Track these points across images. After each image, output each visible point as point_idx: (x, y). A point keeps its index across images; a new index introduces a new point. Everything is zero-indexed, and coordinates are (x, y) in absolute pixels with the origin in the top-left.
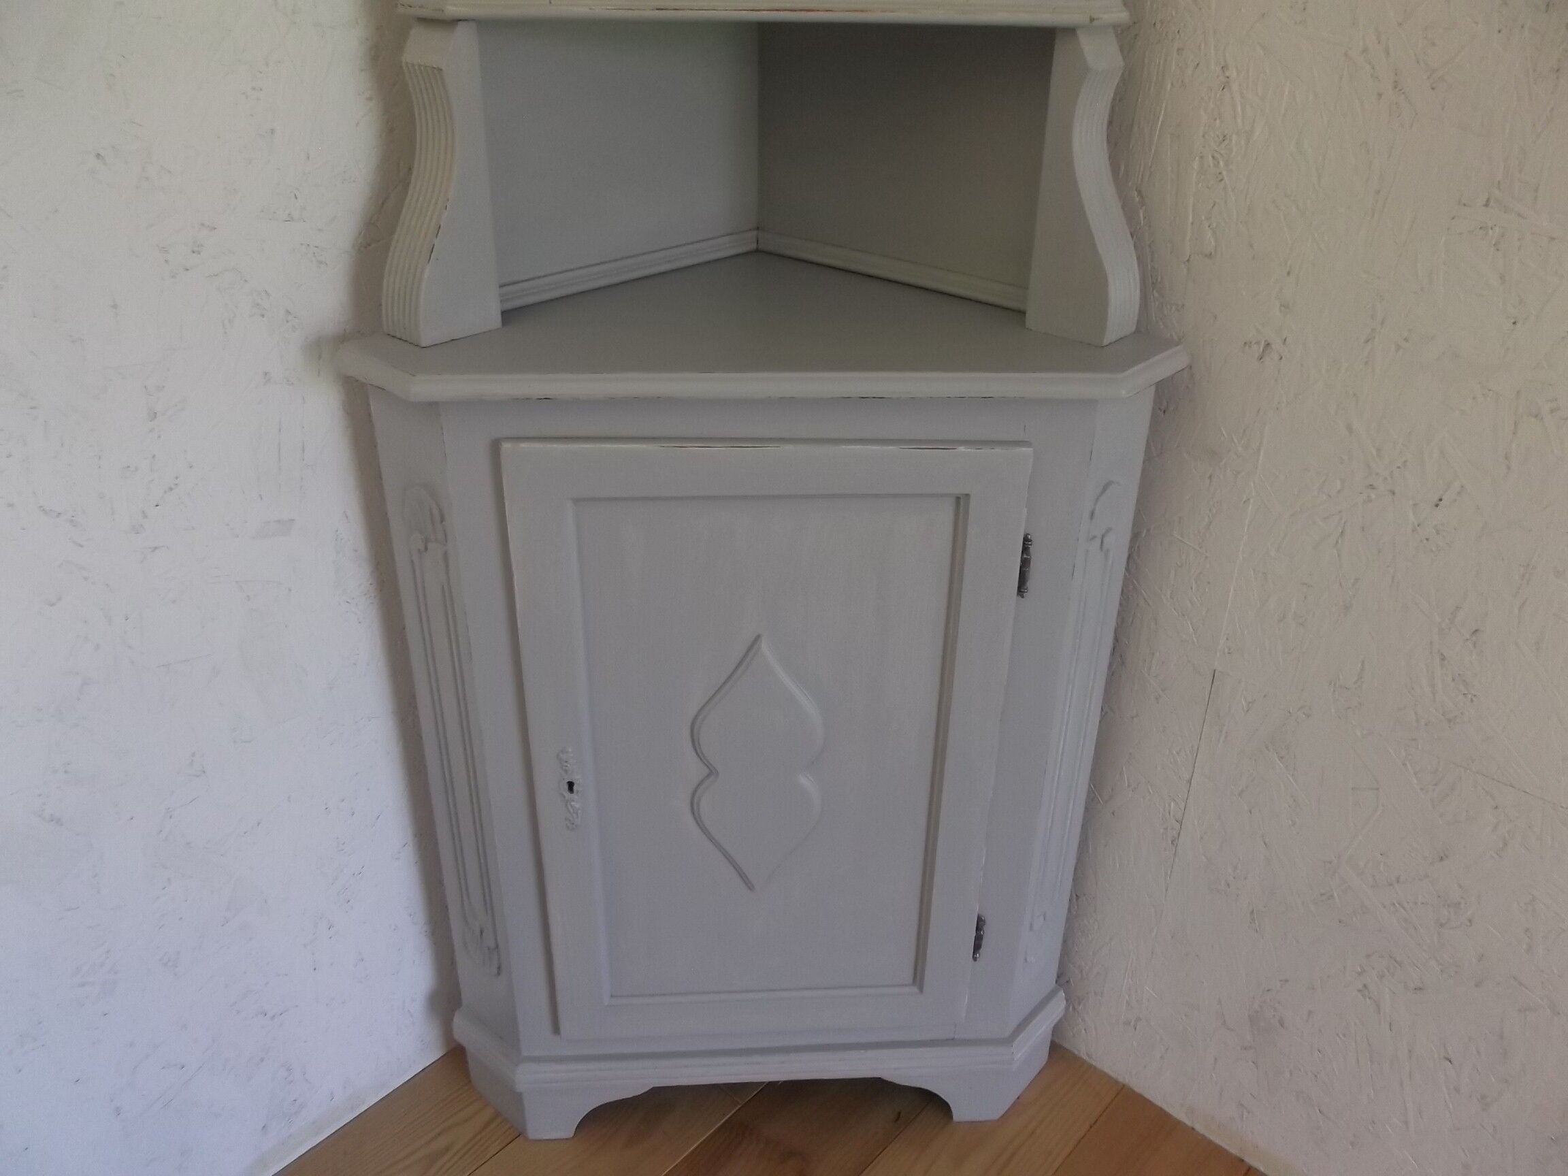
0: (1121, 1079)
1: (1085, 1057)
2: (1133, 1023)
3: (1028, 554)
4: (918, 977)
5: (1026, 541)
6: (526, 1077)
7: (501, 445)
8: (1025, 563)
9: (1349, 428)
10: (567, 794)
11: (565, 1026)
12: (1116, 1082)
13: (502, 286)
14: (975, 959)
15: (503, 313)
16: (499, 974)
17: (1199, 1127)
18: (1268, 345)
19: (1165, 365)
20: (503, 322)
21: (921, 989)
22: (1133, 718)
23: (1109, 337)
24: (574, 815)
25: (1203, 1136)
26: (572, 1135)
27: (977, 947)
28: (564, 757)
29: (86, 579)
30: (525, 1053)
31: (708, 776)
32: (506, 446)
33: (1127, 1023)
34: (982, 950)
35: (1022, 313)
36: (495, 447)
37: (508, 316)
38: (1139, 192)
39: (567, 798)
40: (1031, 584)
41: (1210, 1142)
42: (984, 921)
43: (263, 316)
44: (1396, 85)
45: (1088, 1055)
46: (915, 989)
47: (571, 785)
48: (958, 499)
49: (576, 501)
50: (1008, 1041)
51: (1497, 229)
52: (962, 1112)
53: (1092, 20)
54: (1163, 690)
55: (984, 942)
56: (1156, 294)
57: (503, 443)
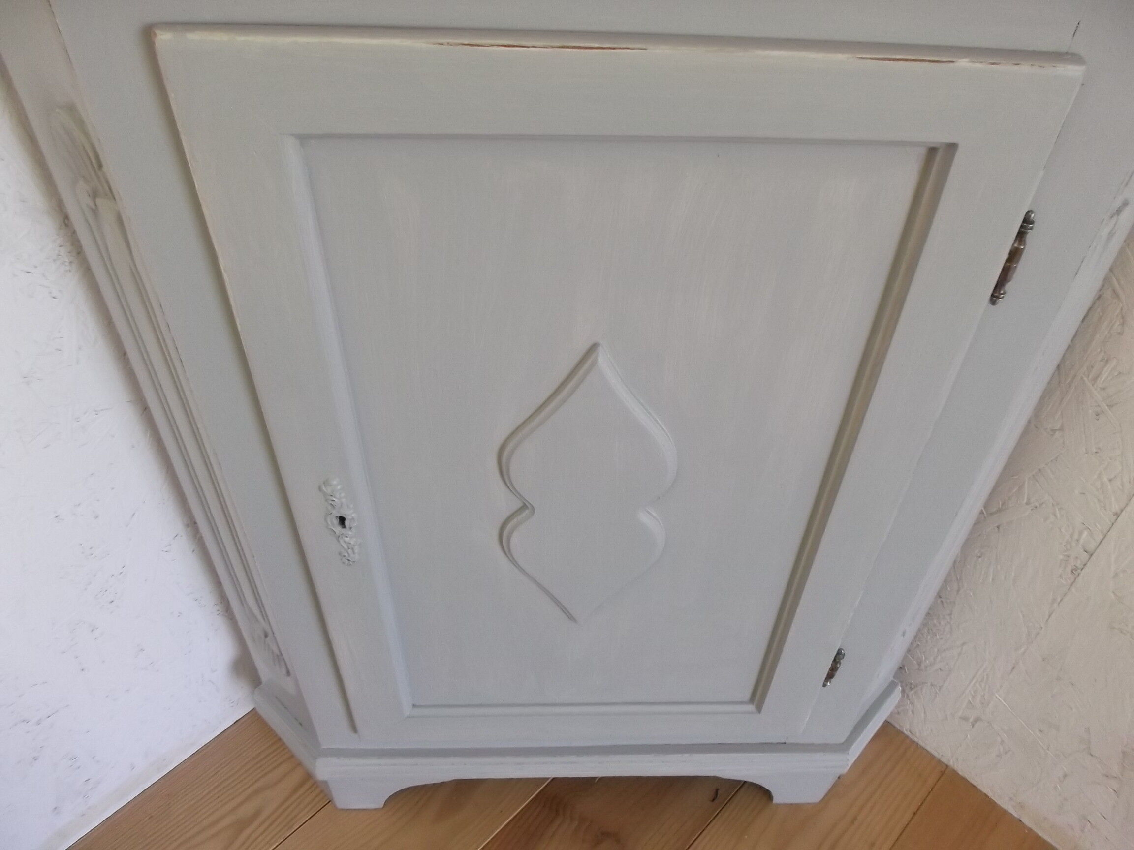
0: (944, 760)
1: (907, 733)
2: (971, 720)
3: (1023, 242)
4: (757, 697)
5: (1027, 221)
7: (155, 35)
8: (1014, 256)
10: (338, 529)
12: (939, 762)
14: (825, 685)
16: (288, 675)
17: (1026, 821)
21: (759, 709)
22: (1054, 431)
24: (350, 551)
25: (1030, 830)
26: (382, 806)
27: (830, 676)
28: (328, 490)
30: (325, 746)
31: (521, 509)
32: (163, 38)
33: (965, 719)
34: (834, 678)
36: (147, 34)
39: (337, 533)
41: (1038, 838)
42: (843, 654)
45: (910, 732)
46: (751, 708)
47: (342, 520)
48: (934, 151)
49: (303, 139)
50: (845, 747)
52: (782, 797)
54: (1110, 406)
55: (838, 674)
57: (158, 32)
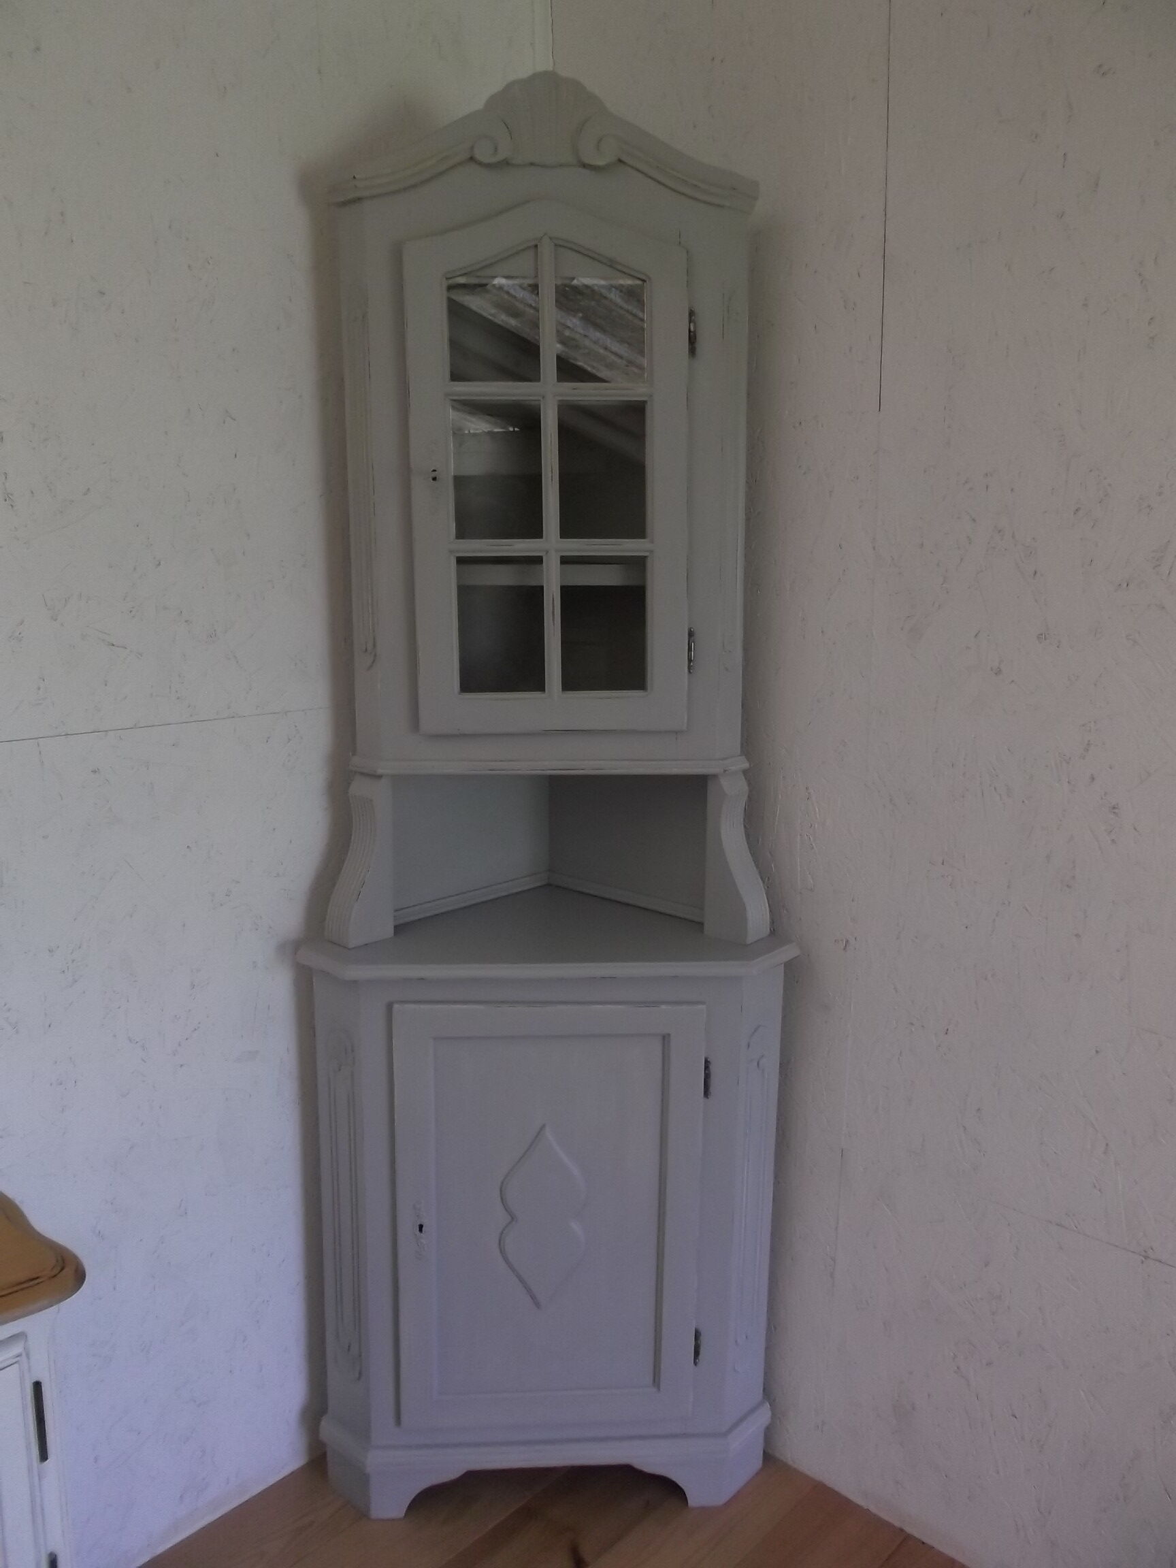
0: (817, 1478)
3: (709, 1071)
4: (656, 1381)
5: (707, 1062)
6: (374, 1460)
7: (394, 1005)
8: (707, 1076)
9: (895, 989)
10: (418, 1233)
11: (405, 1418)
13: (396, 911)
14: (696, 1364)
15: (396, 927)
16: (359, 1378)
18: (847, 941)
19: (788, 952)
20: (395, 932)
21: (659, 1388)
23: (750, 940)
24: (422, 1249)
25: (875, 1515)
26: (403, 1515)
27: (697, 1353)
28: (418, 1206)
29: (144, 1081)
30: (374, 1442)
31: (510, 1223)
32: (396, 1006)
33: (817, 1427)
34: (700, 1357)
35: (701, 924)
36: (390, 1007)
37: (398, 929)
38: (770, 853)
39: (418, 1236)
40: (712, 1089)
42: (700, 1334)
43: (257, 930)
44: (891, 800)
46: (655, 1389)
47: (421, 1227)
48: (664, 1037)
49: (435, 1039)
50: (725, 1435)
51: (949, 877)
52: (695, 1498)
53: (725, 771)
55: (702, 1350)
56: (785, 912)
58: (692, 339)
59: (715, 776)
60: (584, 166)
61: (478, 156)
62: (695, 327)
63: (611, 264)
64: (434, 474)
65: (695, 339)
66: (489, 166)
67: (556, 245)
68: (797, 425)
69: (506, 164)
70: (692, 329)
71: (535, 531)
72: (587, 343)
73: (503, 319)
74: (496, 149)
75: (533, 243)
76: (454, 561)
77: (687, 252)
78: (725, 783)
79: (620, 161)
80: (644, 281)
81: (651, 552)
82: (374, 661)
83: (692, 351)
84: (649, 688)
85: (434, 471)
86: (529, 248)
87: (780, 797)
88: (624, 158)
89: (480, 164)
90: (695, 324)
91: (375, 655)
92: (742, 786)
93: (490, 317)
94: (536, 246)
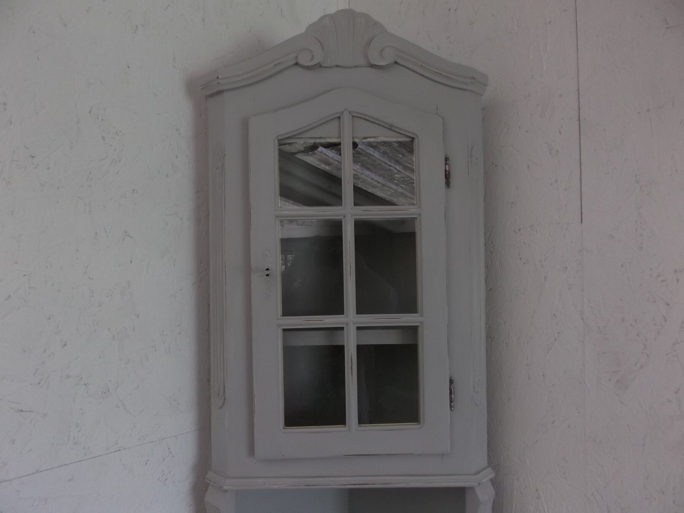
53: (478, 482)
58: (447, 176)
59: (472, 488)
60: (372, 66)
61: (301, 61)
62: (449, 168)
63: (390, 128)
64: (267, 272)
65: (450, 176)
66: (308, 68)
67: (353, 116)
68: (517, 231)
69: (319, 66)
70: (447, 169)
71: (339, 310)
72: (363, 176)
73: (323, 166)
74: (313, 57)
75: (338, 115)
76: (280, 332)
77: (443, 119)
78: (479, 492)
79: (396, 62)
80: (413, 139)
81: (422, 323)
82: (224, 403)
83: (448, 184)
84: (422, 420)
85: (267, 269)
86: (334, 118)
87: (515, 493)
88: (399, 61)
89: (303, 67)
90: (449, 166)
91: (225, 399)
92: (491, 491)
93: (316, 166)
94: (340, 117)
